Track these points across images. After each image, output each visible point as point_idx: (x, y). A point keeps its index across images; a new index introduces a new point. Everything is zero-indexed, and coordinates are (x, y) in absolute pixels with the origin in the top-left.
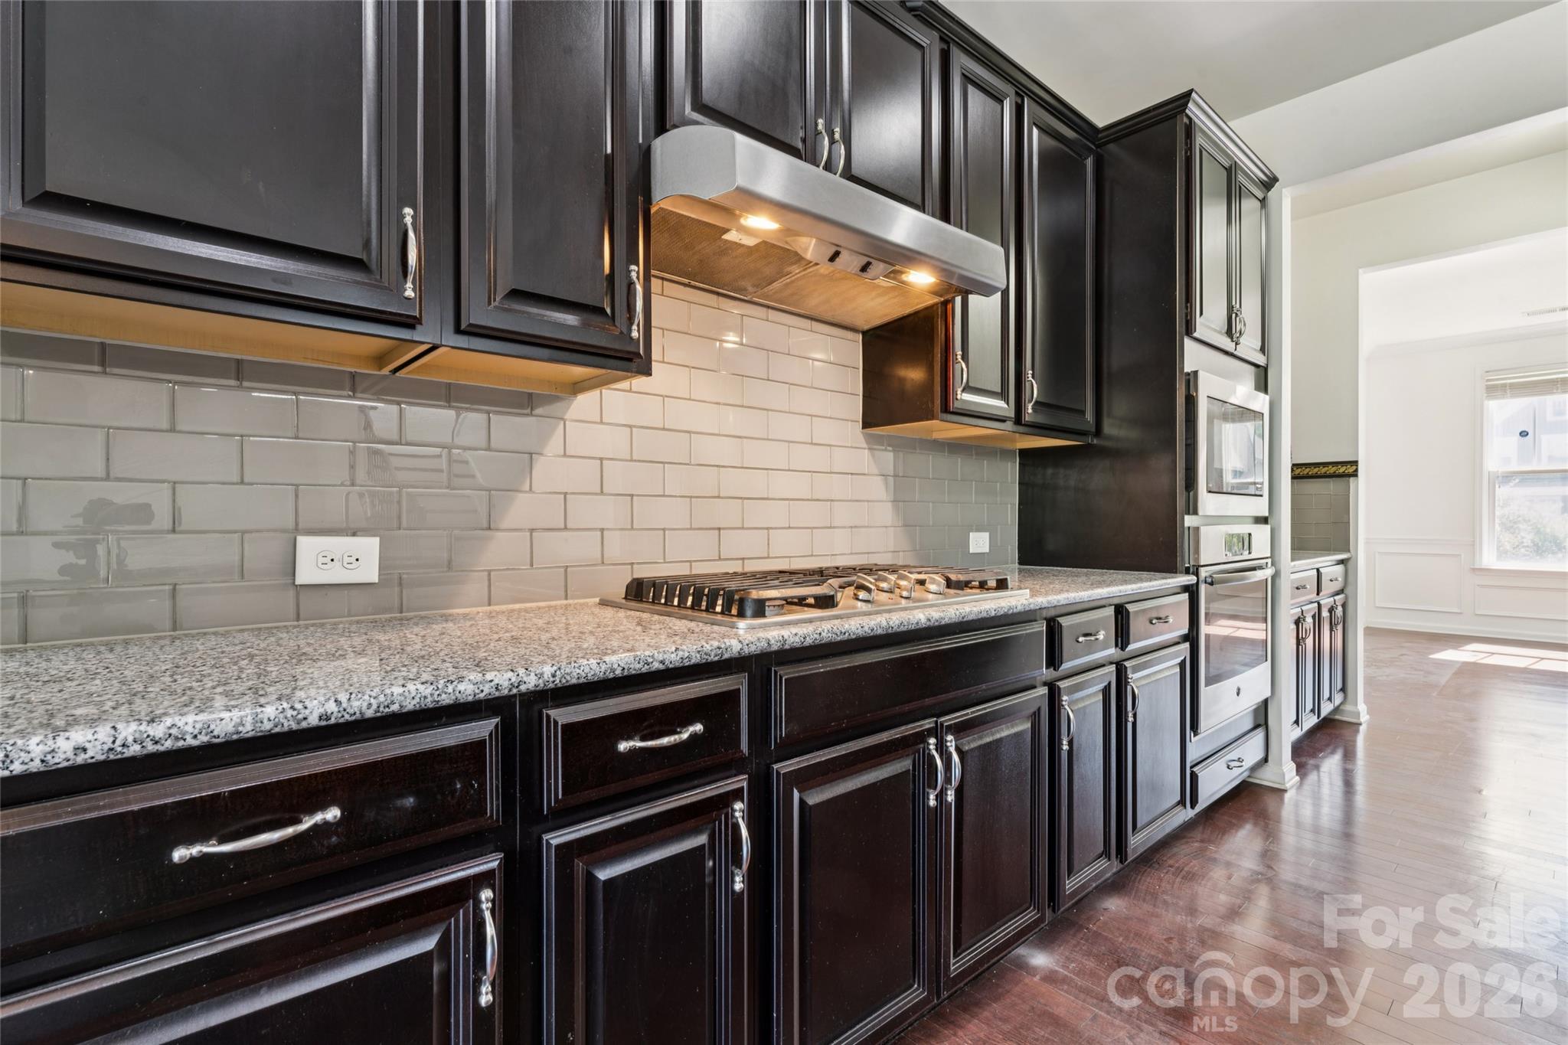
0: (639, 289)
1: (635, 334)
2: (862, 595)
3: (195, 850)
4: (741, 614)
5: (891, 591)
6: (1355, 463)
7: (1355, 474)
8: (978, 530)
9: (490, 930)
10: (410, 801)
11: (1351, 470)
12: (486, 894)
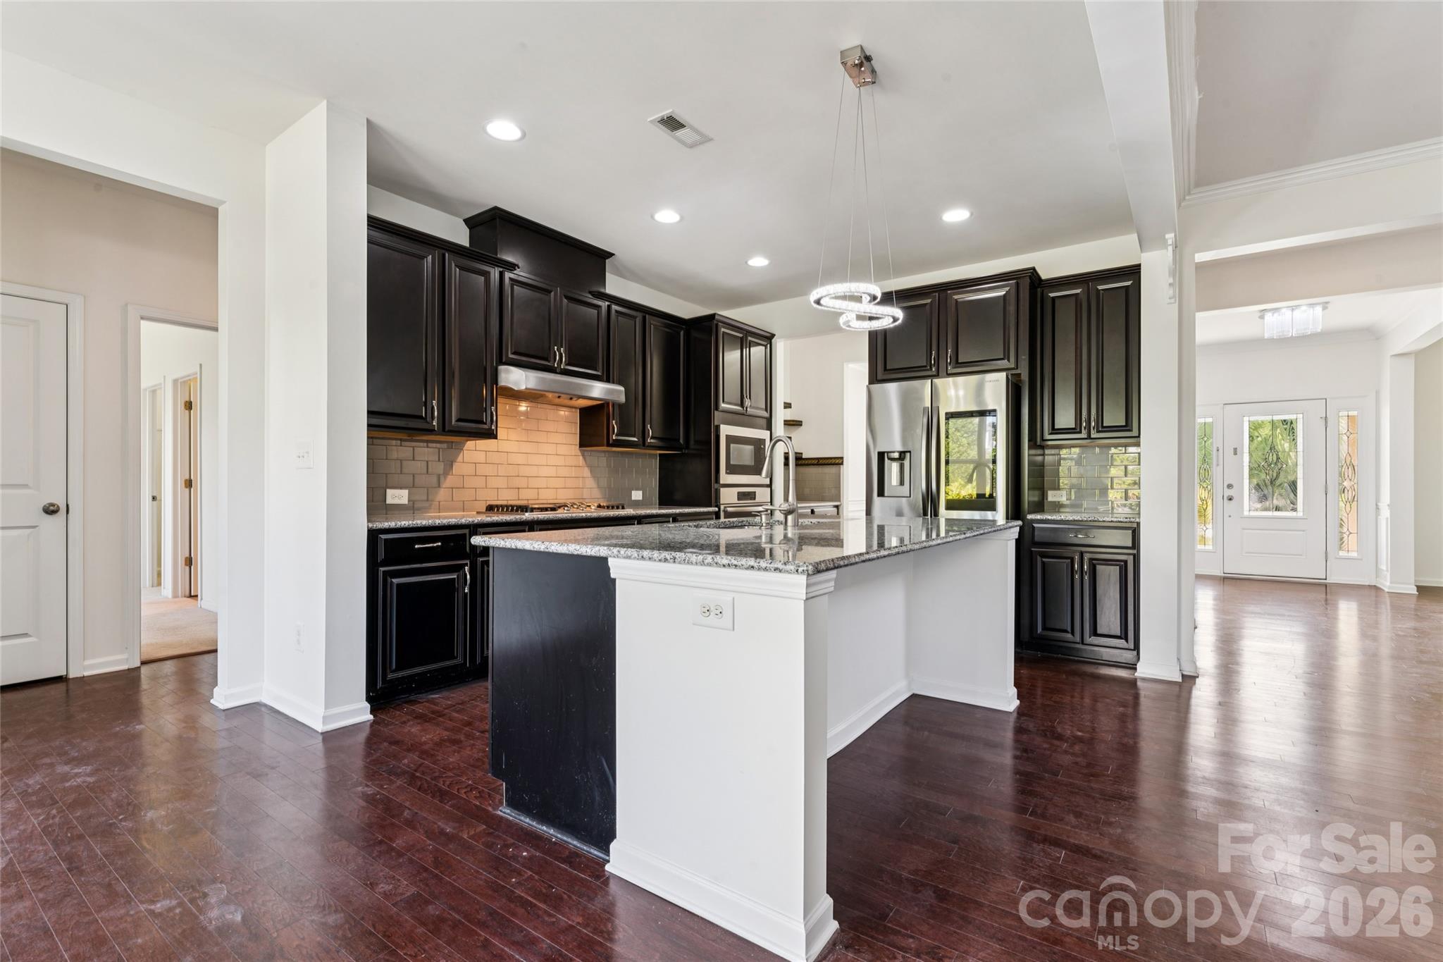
0: (494, 413)
1: (493, 428)
2: (566, 508)
3: (419, 546)
4: (526, 512)
5: (578, 508)
6: (842, 458)
7: (842, 464)
8: (637, 489)
9: (468, 577)
10: (452, 544)
11: (840, 462)
12: (467, 568)
